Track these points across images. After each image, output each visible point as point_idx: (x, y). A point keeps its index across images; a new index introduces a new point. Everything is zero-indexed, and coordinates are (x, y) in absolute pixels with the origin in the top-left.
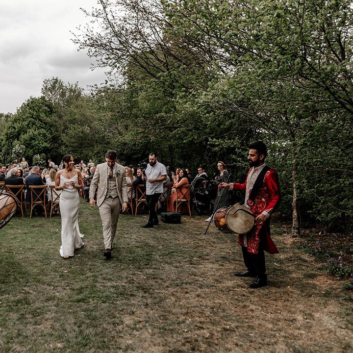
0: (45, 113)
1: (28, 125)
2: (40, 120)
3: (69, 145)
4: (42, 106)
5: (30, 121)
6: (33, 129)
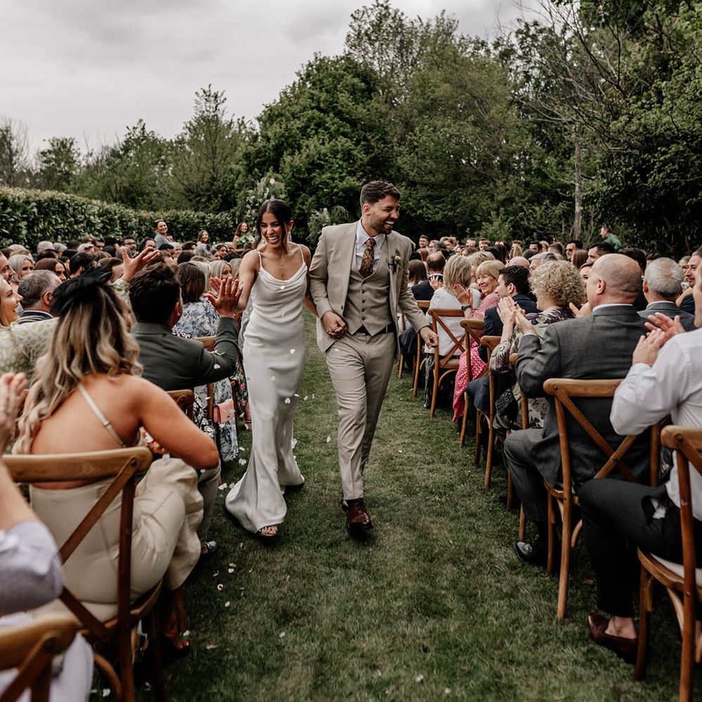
0: (353, 93)
1: (303, 130)
2: (339, 114)
3: (418, 179)
4: (343, 76)
5: (310, 120)
6: (319, 139)
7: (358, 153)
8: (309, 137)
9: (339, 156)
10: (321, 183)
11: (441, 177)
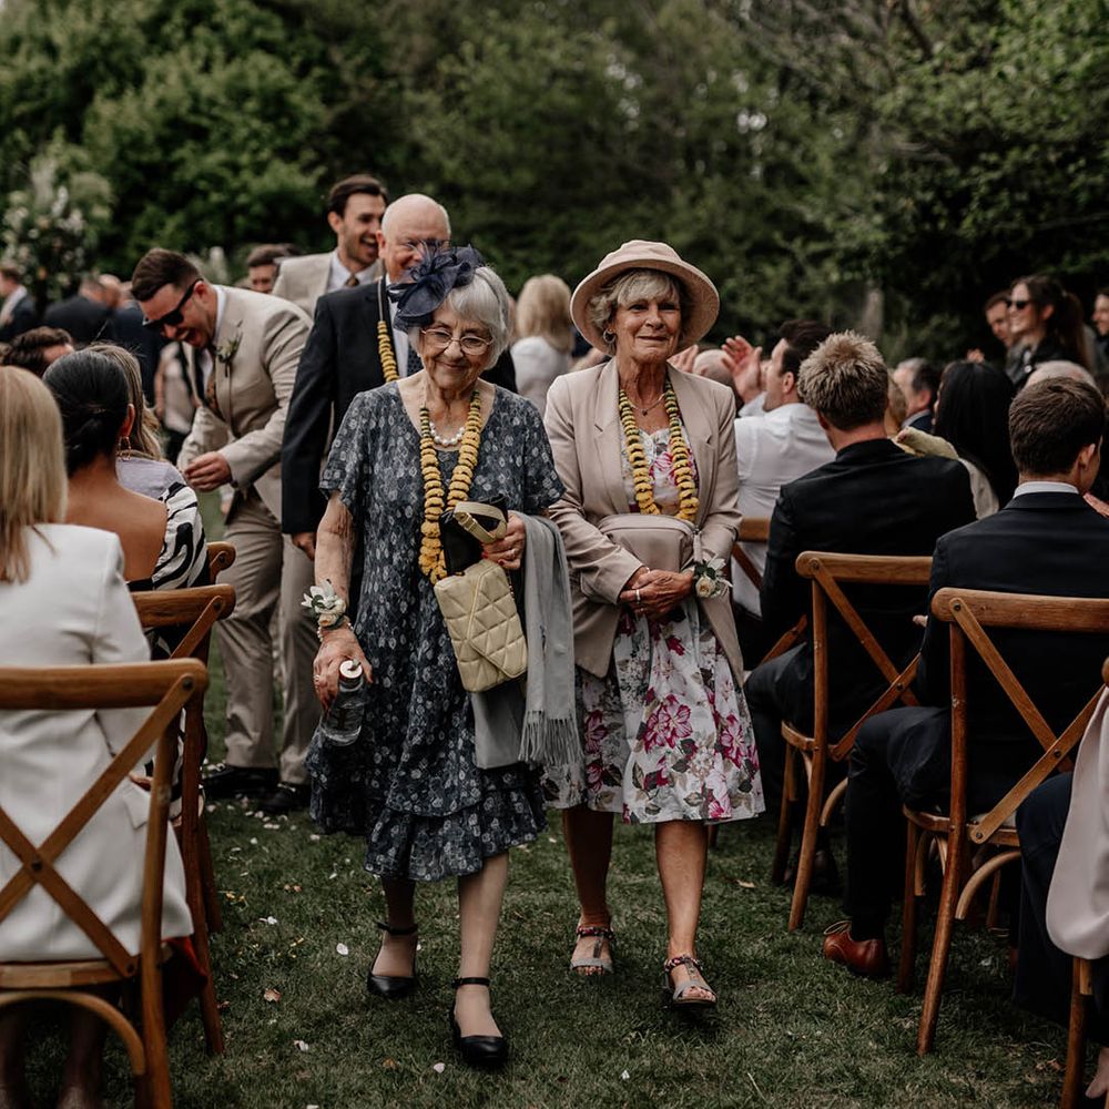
1: (153, 28)
6: (193, 57)
8: (167, 48)
9: (251, 105)
10: (201, 176)
11: (526, 177)
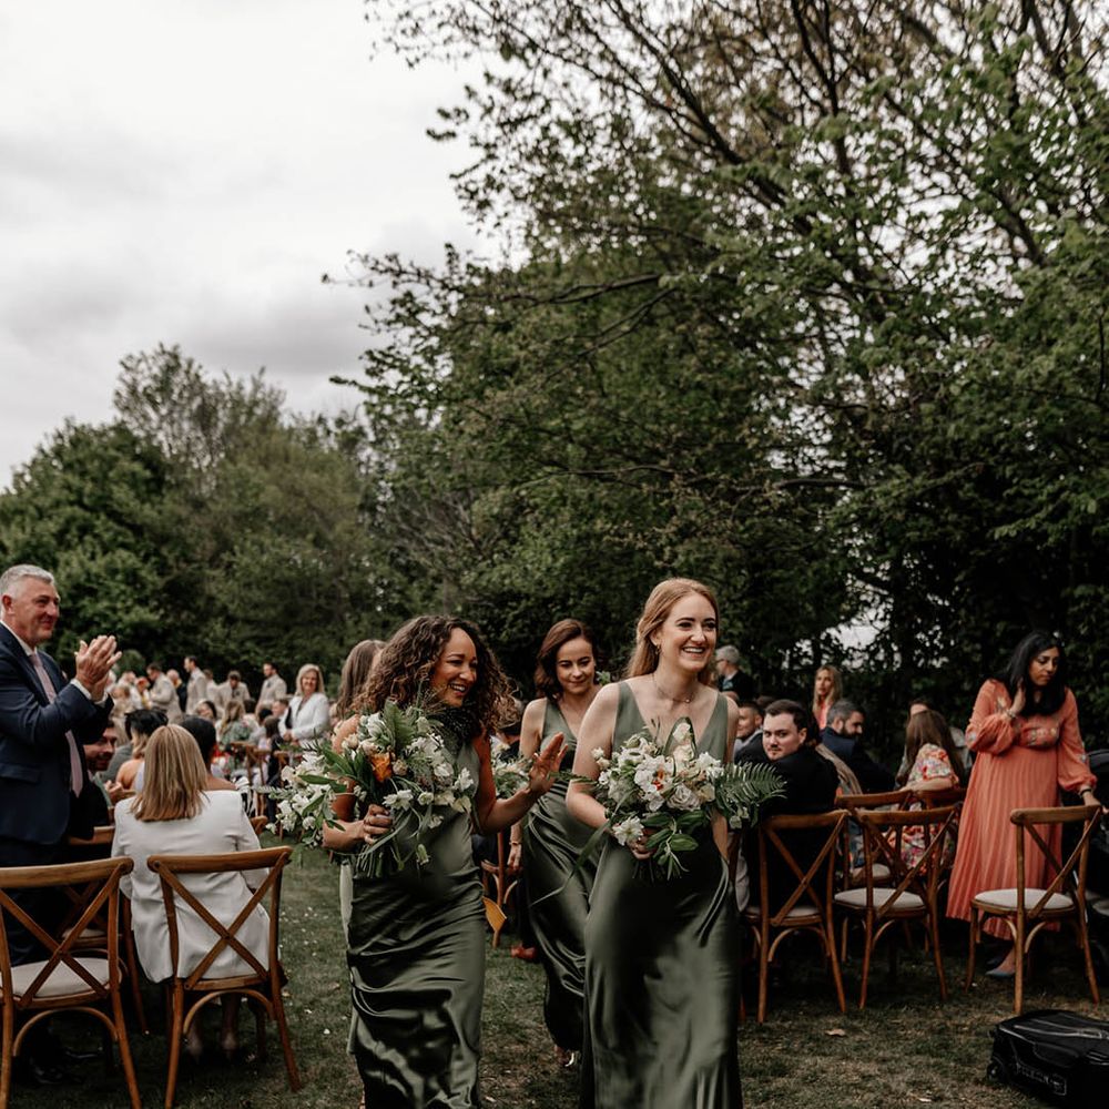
0: (133, 486)
1: (60, 536)
2: (114, 515)
3: (240, 614)
4: (116, 459)
5: (70, 520)
6: (85, 552)
7: (149, 575)
8: (69, 547)
9: (119, 577)
10: (95, 615)
11: (273, 612)
